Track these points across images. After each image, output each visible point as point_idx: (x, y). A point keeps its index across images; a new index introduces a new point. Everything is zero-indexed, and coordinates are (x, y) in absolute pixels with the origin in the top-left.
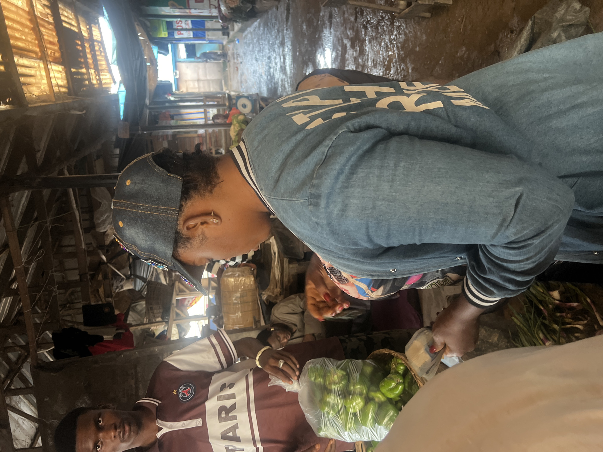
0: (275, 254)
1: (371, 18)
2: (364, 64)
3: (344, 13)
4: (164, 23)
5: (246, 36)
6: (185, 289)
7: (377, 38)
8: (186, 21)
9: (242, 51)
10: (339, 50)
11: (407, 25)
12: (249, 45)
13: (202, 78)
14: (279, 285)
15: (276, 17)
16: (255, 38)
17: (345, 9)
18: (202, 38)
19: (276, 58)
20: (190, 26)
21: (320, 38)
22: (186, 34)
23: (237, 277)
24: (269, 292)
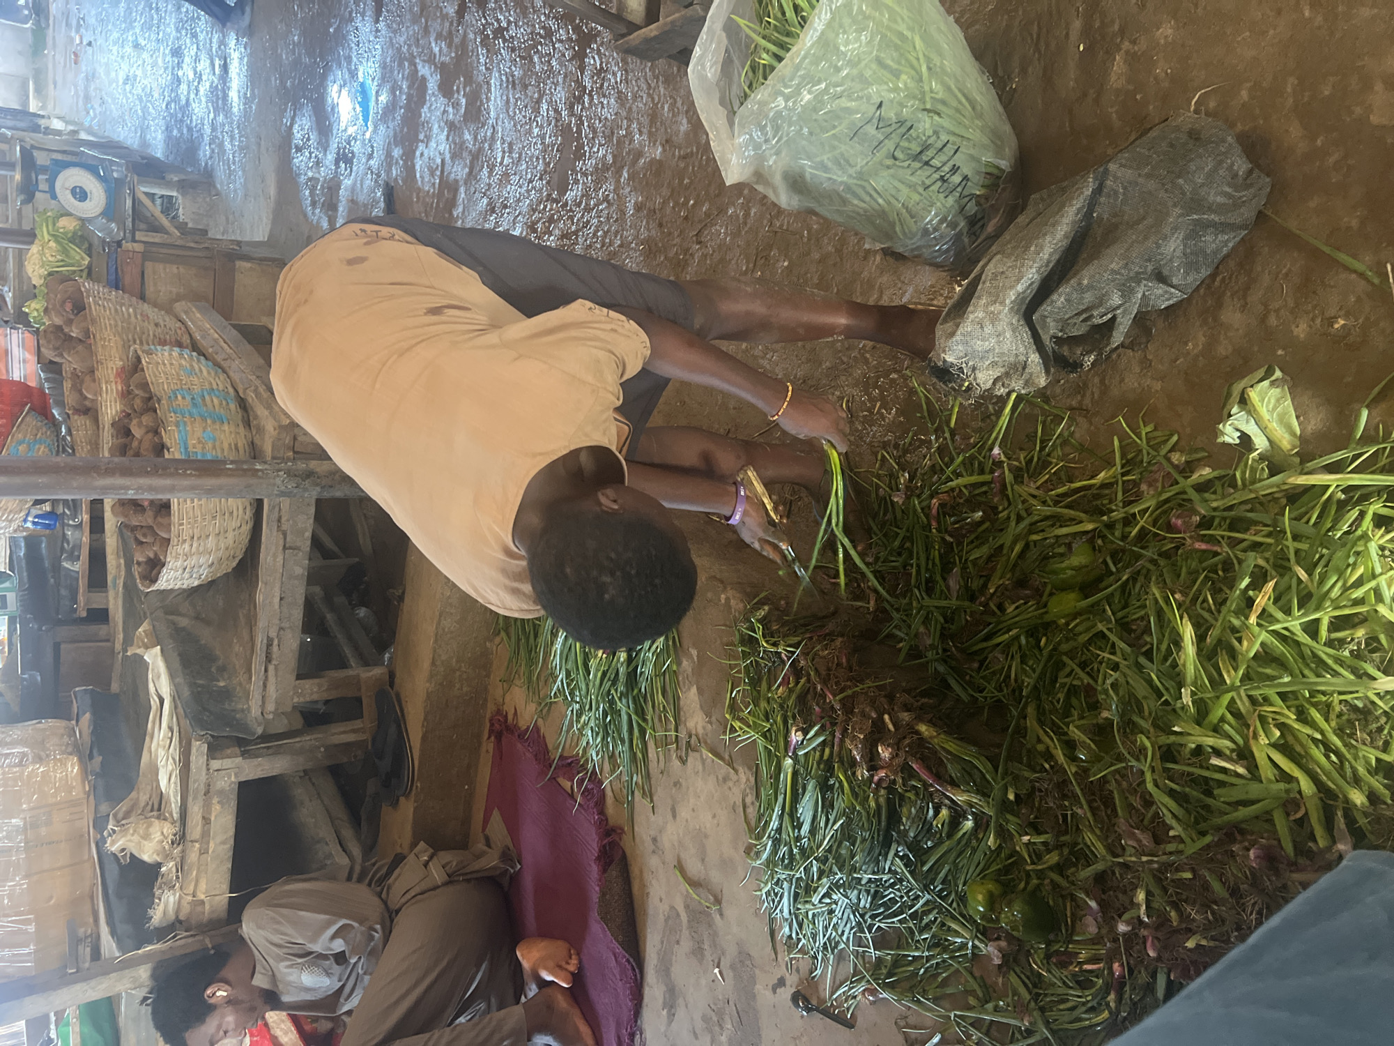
0: (162, 701)
1: (509, 22)
2: (480, 150)
7: (525, 87)
9: (93, 12)
10: (401, 88)
11: (626, 71)
19: (197, 59)
21: (340, 38)
23: (16, 765)
24: (131, 831)
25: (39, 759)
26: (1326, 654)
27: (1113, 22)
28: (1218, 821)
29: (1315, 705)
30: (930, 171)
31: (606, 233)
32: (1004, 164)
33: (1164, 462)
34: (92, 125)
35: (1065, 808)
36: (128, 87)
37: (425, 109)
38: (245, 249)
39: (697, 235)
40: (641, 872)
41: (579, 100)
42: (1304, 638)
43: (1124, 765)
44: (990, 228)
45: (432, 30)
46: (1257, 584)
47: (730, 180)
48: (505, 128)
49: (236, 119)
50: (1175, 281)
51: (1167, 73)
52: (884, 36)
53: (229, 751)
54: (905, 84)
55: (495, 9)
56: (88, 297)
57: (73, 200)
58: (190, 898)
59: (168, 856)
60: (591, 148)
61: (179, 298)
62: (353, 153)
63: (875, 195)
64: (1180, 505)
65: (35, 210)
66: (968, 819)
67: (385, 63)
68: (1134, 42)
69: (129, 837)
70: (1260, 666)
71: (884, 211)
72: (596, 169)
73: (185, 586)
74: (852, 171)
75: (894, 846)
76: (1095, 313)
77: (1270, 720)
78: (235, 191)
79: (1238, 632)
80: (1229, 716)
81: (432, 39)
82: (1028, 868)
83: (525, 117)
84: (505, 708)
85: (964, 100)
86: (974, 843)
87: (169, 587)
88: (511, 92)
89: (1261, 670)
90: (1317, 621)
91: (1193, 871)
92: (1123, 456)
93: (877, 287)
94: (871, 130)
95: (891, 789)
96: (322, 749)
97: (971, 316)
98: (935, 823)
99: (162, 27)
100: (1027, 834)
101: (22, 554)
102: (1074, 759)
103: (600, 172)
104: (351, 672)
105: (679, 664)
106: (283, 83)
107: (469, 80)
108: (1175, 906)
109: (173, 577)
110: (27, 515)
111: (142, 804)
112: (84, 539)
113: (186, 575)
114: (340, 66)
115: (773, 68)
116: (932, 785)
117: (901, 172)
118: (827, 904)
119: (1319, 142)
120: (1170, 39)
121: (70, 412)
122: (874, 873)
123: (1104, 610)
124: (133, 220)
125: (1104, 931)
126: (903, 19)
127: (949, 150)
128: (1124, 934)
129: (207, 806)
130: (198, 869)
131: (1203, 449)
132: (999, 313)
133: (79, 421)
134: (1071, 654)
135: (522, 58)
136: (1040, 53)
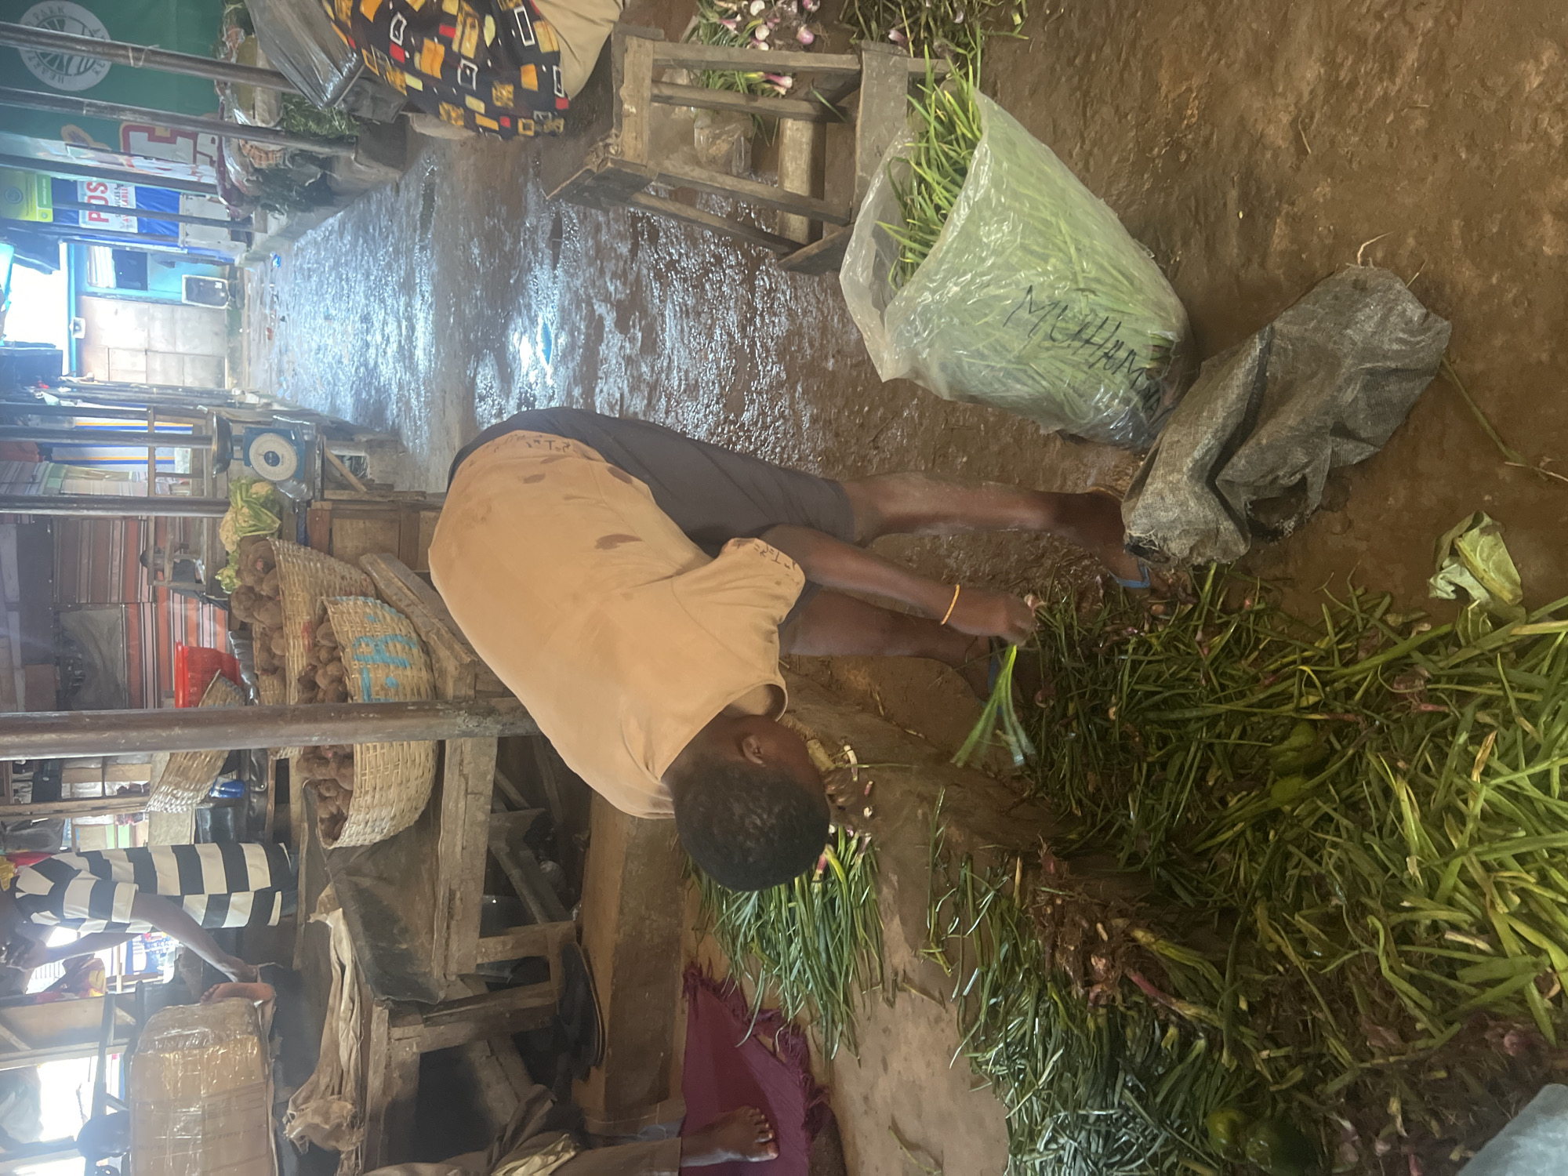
0: (343, 970)
1: (680, 255)
3: (598, 229)
4: (46, 185)
5: (301, 249)
6: (14, 1040)
7: (699, 314)
8: (119, 186)
9: (286, 289)
10: (579, 330)
11: (795, 288)
12: (310, 277)
13: (160, 345)
14: (349, 1087)
15: (392, 213)
16: (326, 259)
17: (601, 219)
18: (171, 237)
19: (385, 323)
20: (132, 203)
21: (520, 288)
22: (115, 223)
23: (195, 1047)
25: (219, 1040)
26: (1559, 806)
27: (1269, 188)
28: (1464, 1006)
29: (1553, 865)
30: (1092, 349)
31: (783, 449)
32: (1170, 335)
33: (1380, 625)
34: (284, 394)
35: (1302, 1012)
36: (320, 356)
37: (603, 346)
38: (429, 500)
39: (873, 440)
40: (854, 1137)
41: (751, 321)
42: (1534, 792)
43: (1357, 952)
44: (1167, 401)
45: (607, 270)
46: (1477, 739)
47: (885, 375)
48: (681, 358)
49: (422, 376)
50: (1363, 435)
51: (1329, 230)
52: (1026, 224)
53: (410, 1018)
54: (1055, 267)
55: (666, 244)
56: (278, 554)
57: (266, 465)
59: (346, 1143)
60: (765, 367)
61: (364, 551)
62: (534, 396)
63: (1037, 377)
64: (1403, 670)
65: (229, 480)
66: (1200, 1038)
67: (563, 307)
68: (1293, 204)
70: (1489, 827)
71: (1049, 392)
72: (771, 386)
73: (367, 843)
74: (1010, 357)
75: (1121, 1075)
76: (1281, 473)
77: (1509, 886)
78: (421, 446)
79: (1464, 793)
80: (1462, 886)
81: (607, 279)
82: (1273, 1089)
83: (699, 344)
84: (700, 960)
85: (1120, 277)
86: (1210, 1067)
87: (352, 844)
88: (685, 321)
89: (1491, 831)
90: (1547, 774)
91: (1448, 1069)
92: (1335, 624)
93: (1060, 472)
94: (1024, 314)
95: (1111, 1007)
96: (508, 1015)
97: (1151, 488)
98: (1163, 1044)
99: (352, 296)
100: (1265, 1048)
101: (208, 827)
102: (1308, 956)
103: (776, 388)
104: (536, 928)
105: (879, 892)
106: (467, 336)
107: (644, 313)
108: (1435, 1114)
109: (356, 833)
110: (214, 784)
111: (323, 1088)
112: (269, 807)
113: (368, 830)
114: (520, 314)
115: (918, 265)
116: (1155, 1000)
117: (1061, 352)
118: (1054, 1150)
119: (1494, 280)
120: (1329, 196)
121: (259, 673)
122: (1101, 1109)
123: (1328, 791)
124: (322, 479)
125: (1365, 1158)
126: (1045, 207)
127: (1110, 327)
128: (1384, 1156)
129: (388, 1081)
131: (1420, 609)
132: (1178, 482)
133: (266, 681)
134: (1297, 842)
135: (694, 287)
136: (1200, 224)
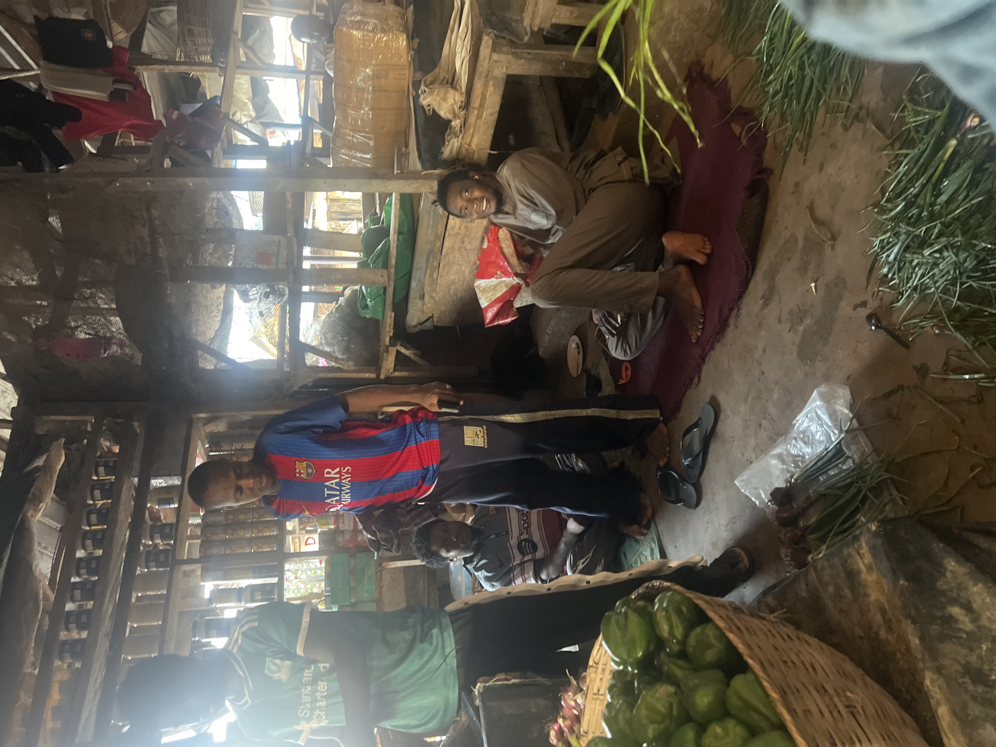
23: (370, 31)
24: (436, 93)
25: (384, 31)
53: (504, 49)
58: (467, 146)
59: (455, 116)
69: (434, 97)
84: (705, 59)
111: (442, 78)
129: (486, 86)
130: (475, 128)
